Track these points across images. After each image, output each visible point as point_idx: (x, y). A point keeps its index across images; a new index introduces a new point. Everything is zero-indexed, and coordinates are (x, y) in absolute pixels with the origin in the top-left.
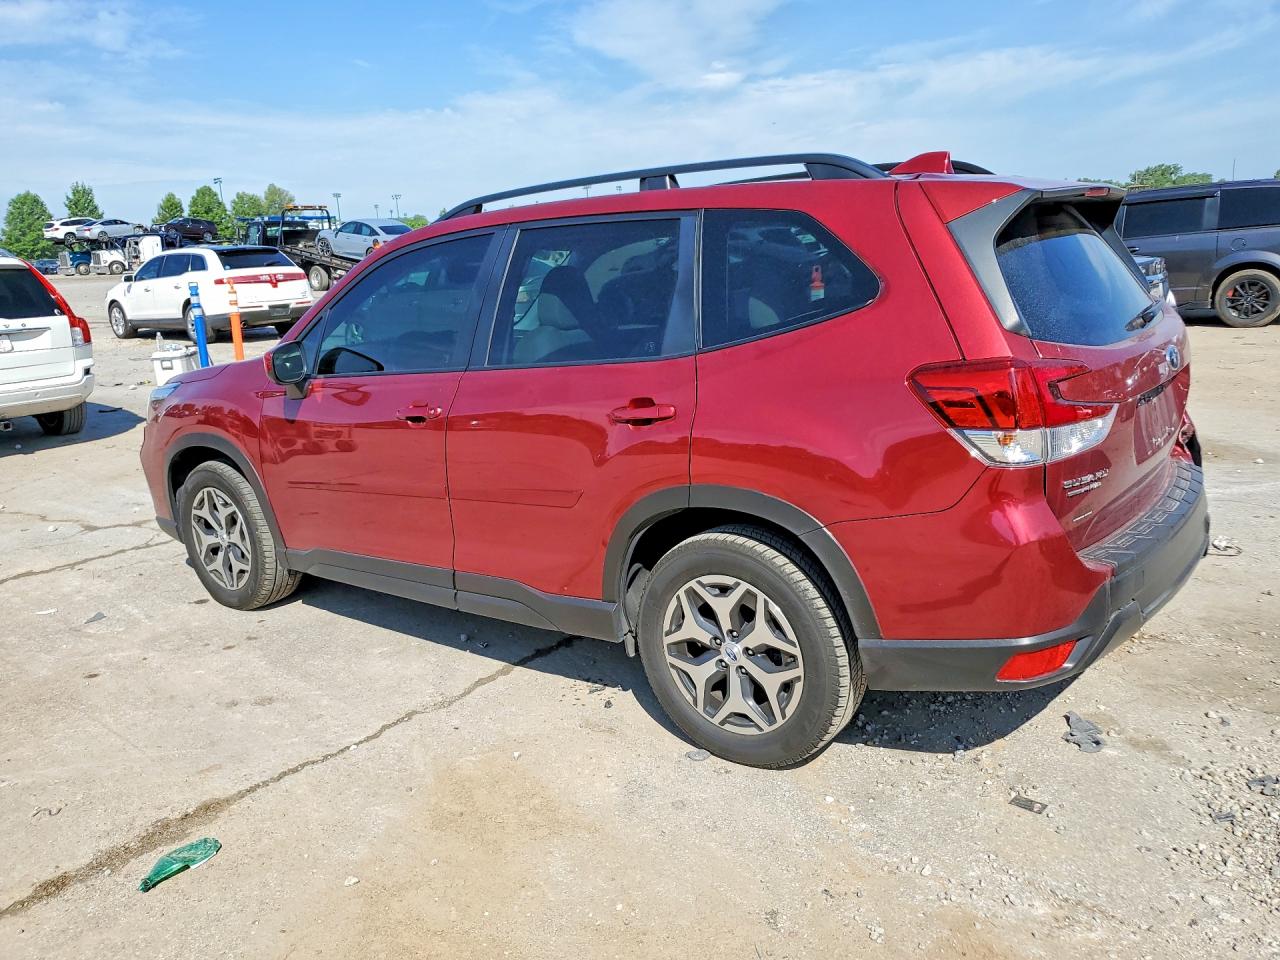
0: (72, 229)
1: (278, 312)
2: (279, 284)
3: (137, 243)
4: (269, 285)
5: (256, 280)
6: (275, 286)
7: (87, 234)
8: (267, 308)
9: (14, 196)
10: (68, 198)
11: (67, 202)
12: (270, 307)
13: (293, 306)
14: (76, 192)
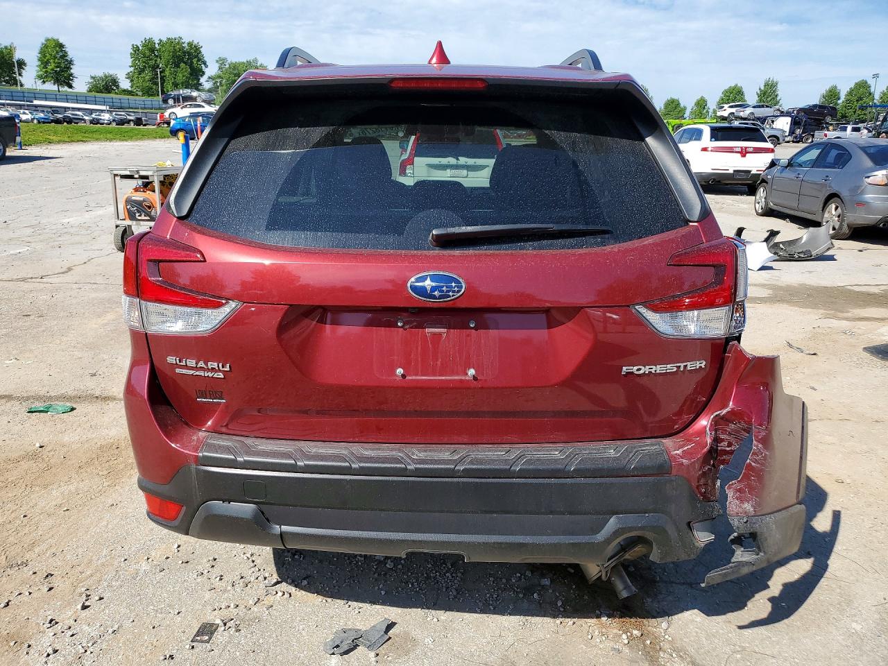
0: (733, 110)
1: (740, 175)
2: (748, 155)
3: (773, 122)
4: (739, 155)
5: (730, 150)
6: (744, 156)
7: (742, 114)
8: (732, 172)
9: (727, 88)
10: (760, 89)
11: (759, 92)
12: (734, 171)
13: (754, 172)
14: (766, 85)
